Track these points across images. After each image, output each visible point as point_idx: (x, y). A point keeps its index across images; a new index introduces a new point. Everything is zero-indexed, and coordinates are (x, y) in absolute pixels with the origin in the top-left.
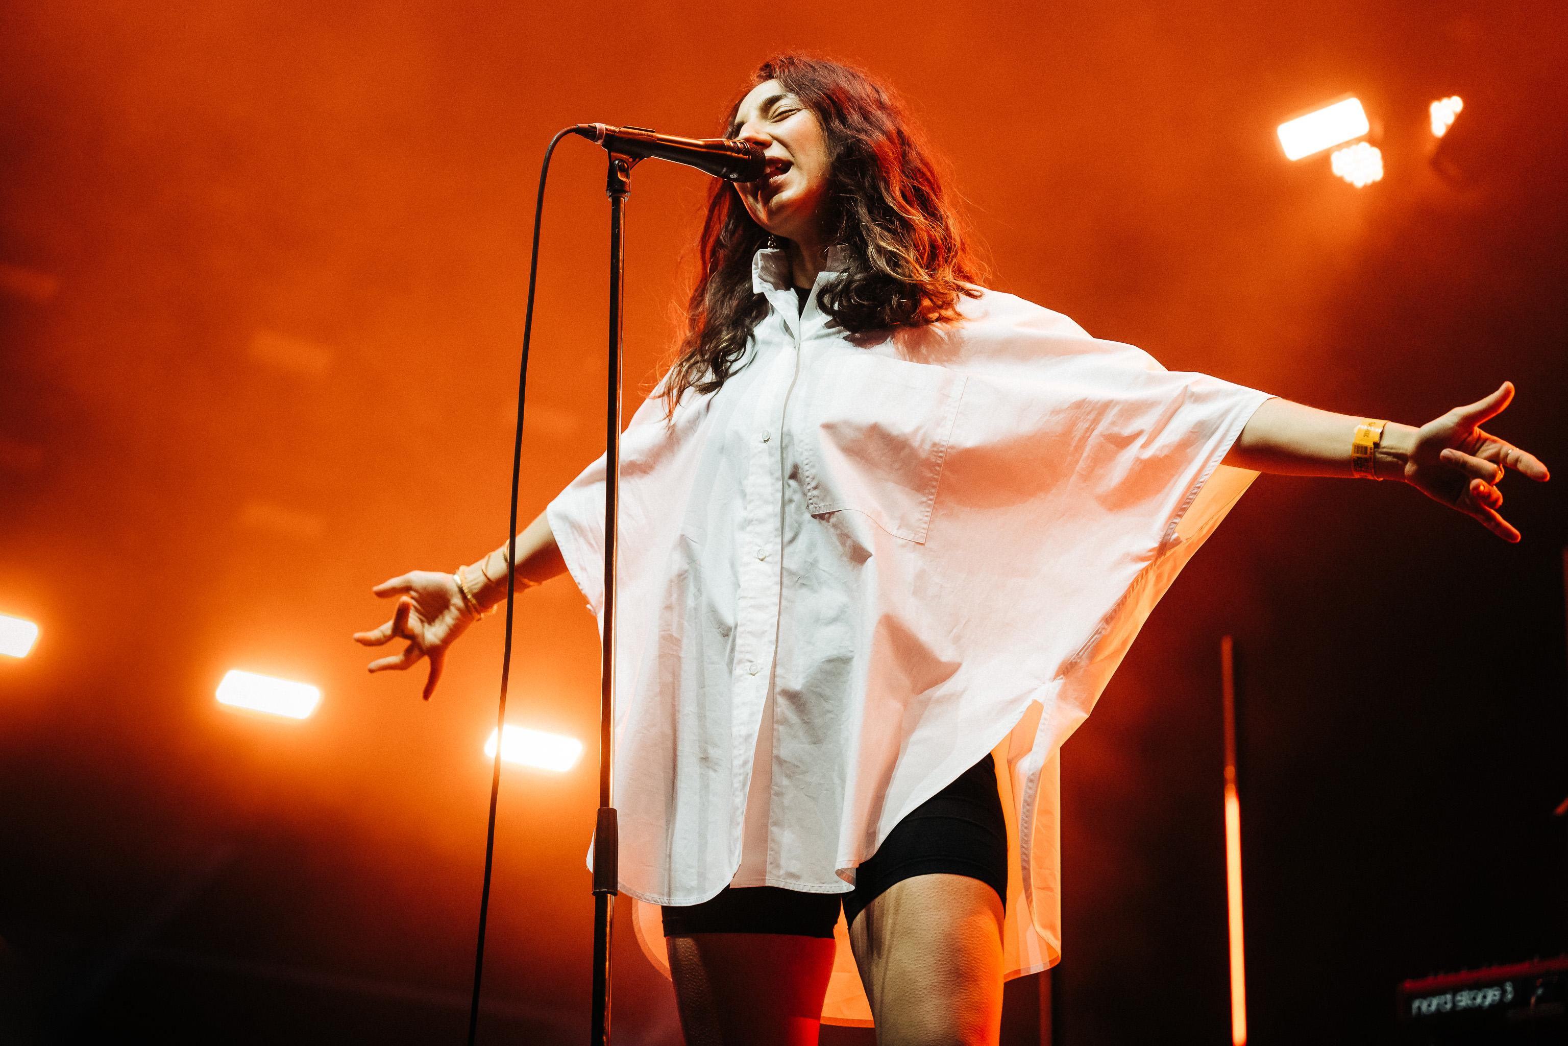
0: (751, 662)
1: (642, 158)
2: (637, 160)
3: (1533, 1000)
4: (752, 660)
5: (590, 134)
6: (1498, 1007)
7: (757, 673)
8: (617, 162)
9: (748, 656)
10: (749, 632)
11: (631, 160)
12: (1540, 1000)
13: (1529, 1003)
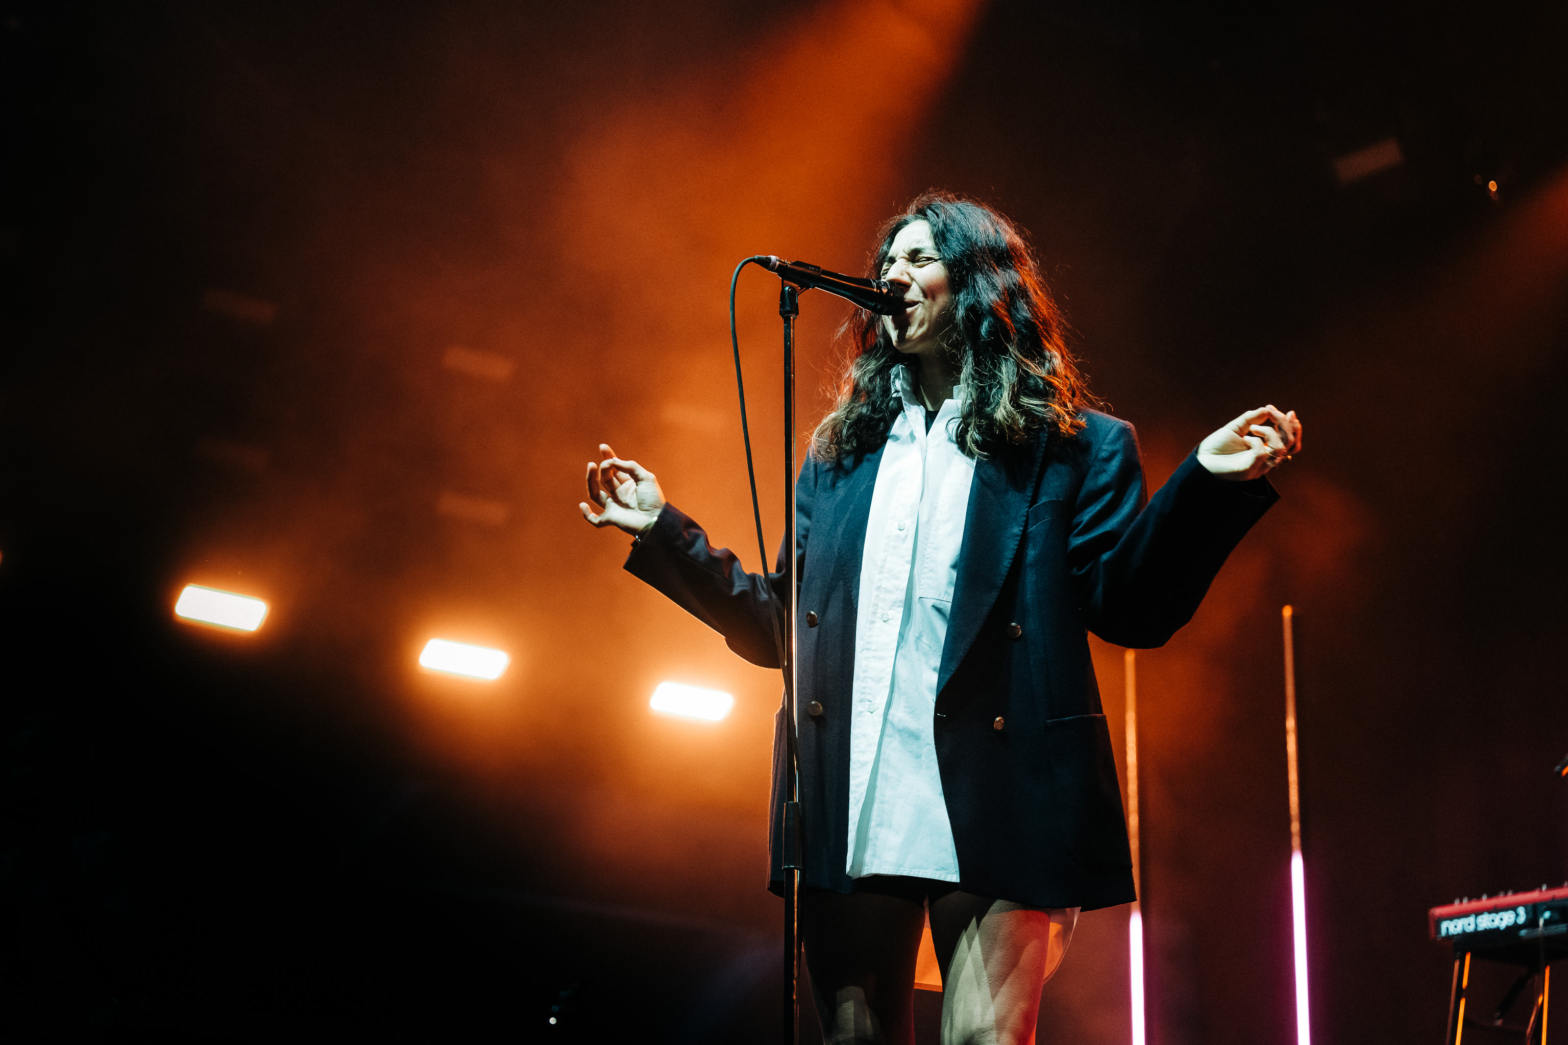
0: (870, 701)
1: (808, 288)
2: (804, 289)
3: (1541, 922)
4: (871, 700)
5: (765, 263)
6: (1514, 929)
7: (874, 711)
8: (787, 288)
9: (869, 697)
10: (870, 678)
11: (799, 288)
12: (1547, 922)
13: (1537, 925)
